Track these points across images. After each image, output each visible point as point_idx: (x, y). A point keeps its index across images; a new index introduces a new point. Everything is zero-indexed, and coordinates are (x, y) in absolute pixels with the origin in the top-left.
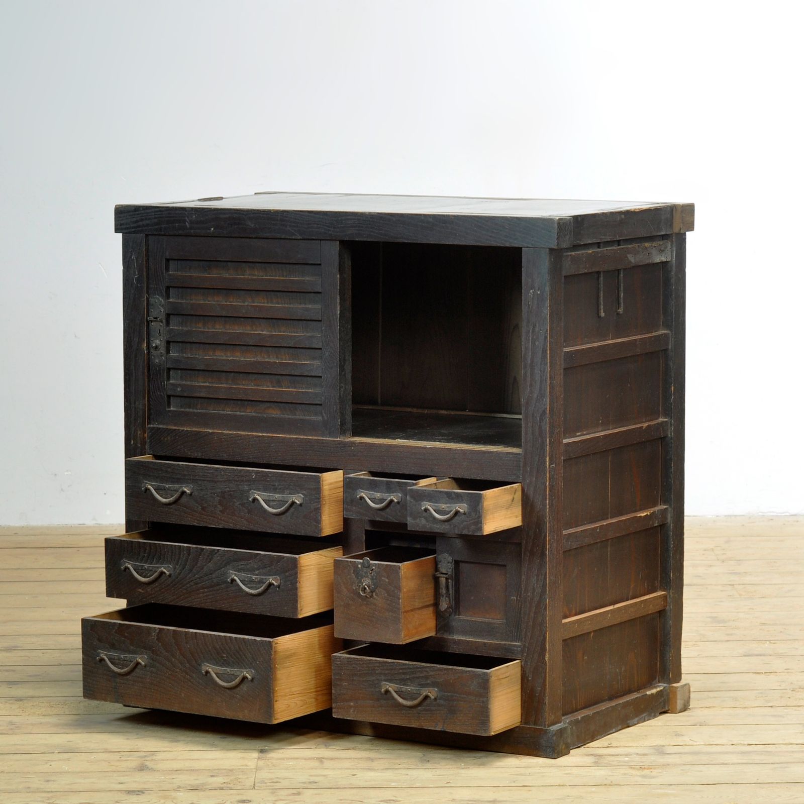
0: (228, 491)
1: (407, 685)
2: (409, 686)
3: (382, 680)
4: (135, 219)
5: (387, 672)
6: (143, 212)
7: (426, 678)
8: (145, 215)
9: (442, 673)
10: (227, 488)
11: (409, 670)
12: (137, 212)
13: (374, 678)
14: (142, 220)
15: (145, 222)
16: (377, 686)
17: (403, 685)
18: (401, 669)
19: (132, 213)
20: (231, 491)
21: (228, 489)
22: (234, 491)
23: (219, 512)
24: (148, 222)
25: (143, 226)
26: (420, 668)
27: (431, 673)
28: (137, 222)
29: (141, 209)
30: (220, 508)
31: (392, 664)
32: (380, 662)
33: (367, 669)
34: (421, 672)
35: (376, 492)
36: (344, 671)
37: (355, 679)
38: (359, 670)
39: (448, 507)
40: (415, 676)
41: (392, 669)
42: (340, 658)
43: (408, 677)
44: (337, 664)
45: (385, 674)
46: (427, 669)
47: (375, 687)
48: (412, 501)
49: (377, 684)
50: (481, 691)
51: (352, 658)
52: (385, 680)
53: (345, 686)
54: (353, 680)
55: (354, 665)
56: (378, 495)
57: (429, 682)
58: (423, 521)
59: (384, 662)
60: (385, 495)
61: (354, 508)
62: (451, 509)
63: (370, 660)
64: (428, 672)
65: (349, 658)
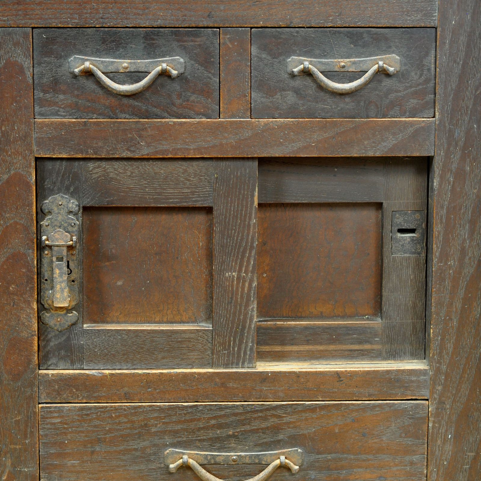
1: (228, 449)
2: (234, 450)
3: (167, 445)
5: (179, 427)
7: (276, 429)
9: (314, 416)
11: (232, 418)
13: (146, 443)
16: (152, 458)
17: (219, 450)
18: (215, 418)
26: (261, 411)
27: (287, 419)
31: (190, 410)
32: (161, 409)
33: (129, 425)
34: (265, 419)
35: (120, 58)
36: (69, 437)
37: (98, 449)
38: (110, 431)
39: (354, 63)
40: (248, 428)
41: (192, 421)
42: (60, 410)
43: (231, 433)
44: (54, 424)
45: (175, 433)
46: (279, 412)
47: (149, 461)
48: (264, 56)
49: (155, 454)
50: (409, 441)
51: (90, 409)
52: (174, 445)
53: (73, 466)
54: (93, 452)
55: (97, 423)
56: (125, 64)
57: (281, 437)
58: (291, 98)
59: (170, 408)
60: (142, 63)
61: (61, 97)
62: (364, 68)
63: (135, 408)
64: (279, 417)
65: (82, 409)
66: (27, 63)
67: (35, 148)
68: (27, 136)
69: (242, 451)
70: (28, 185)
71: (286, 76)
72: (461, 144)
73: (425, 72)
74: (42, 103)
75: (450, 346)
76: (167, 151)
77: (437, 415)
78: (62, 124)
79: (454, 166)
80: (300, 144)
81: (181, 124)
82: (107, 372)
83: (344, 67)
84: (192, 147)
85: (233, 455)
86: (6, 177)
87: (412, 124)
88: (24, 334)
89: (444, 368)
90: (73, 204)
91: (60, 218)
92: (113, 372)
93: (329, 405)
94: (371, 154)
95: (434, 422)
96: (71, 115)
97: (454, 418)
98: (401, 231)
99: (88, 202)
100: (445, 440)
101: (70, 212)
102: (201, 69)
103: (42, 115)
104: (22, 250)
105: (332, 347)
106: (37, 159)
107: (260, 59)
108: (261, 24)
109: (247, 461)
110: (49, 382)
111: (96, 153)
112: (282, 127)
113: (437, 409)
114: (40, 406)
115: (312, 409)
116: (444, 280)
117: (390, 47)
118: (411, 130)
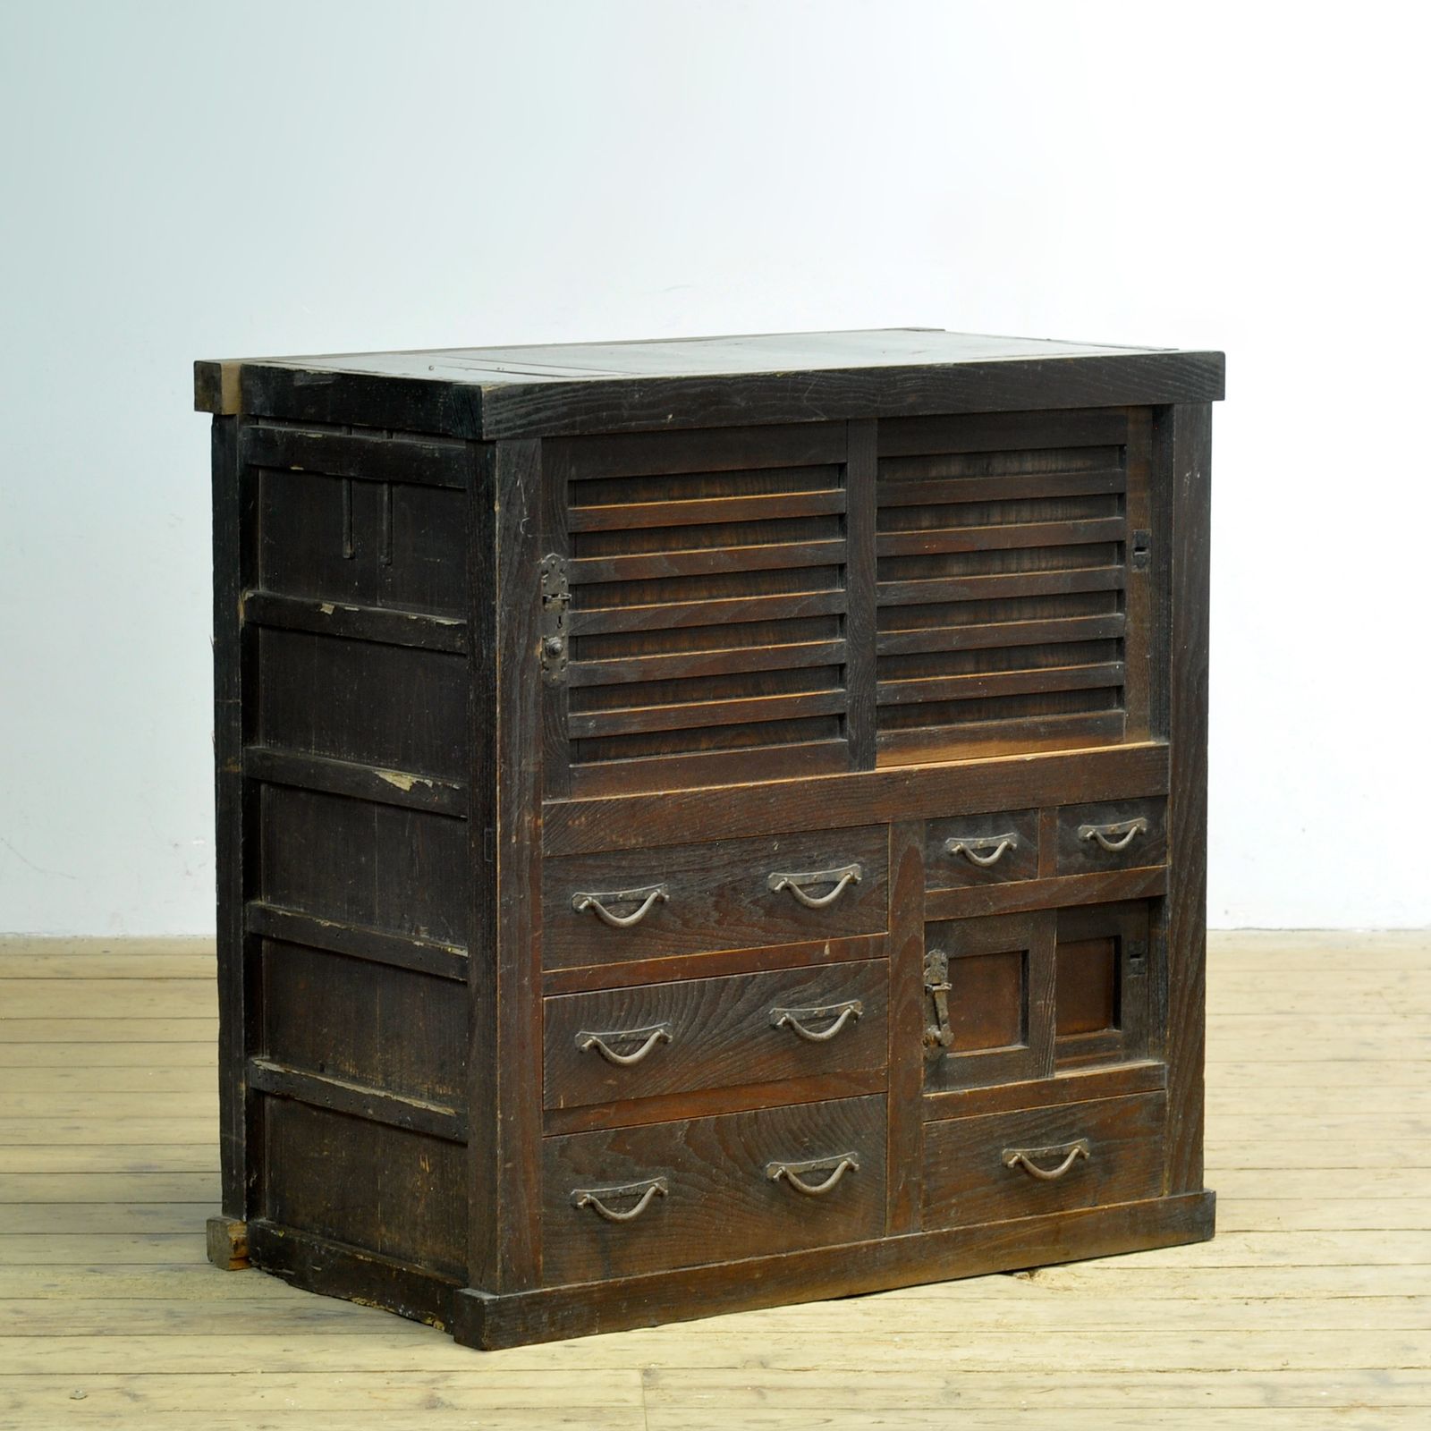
0: (731, 883)
1: (1042, 1145)
2: (1045, 1145)
3: (1003, 1147)
4: (523, 411)
5: (1011, 1131)
6: (539, 395)
7: (1072, 1124)
8: (544, 400)
9: (1096, 1111)
10: (727, 877)
11: (1046, 1119)
12: (529, 397)
13: (989, 1147)
14: (538, 410)
15: (542, 415)
16: (994, 1159)
17: (1036, 1146)
18: (1034, 1120)
19: (517, 399)
20: (736, 881)
21: (730, 879)
22: (740, 880)
23: (713, 924)
24: (549, 413)
25: (540, 421)
26: (1063, 1111)
27: (1079, 1115)
28: (528, 414)
29: (537, 389)
30: (715, 915)
31: (1019, 1115)
32: (1001, 1117)
33: (980, 1133)
34: (1065, 1117)
35: (977, 837)
36: (943, 1147)
37: (960, 1155)
38: (968, 1140)
39: (1119, 827)
40: (1054, 1126)
41: (1020, 1124)
42: (937, 1126)
43: (1043, 1131)
44: (932, 1138)
45: (1009, 1136)
46: (1074, 1110)
47: (992, 1162)
48: (1065, 827)
49: (995, 1155)
50: (1154, 1124)
51: (956, 1122)
52: (1008, 1146)
53: (944, 1172)
54: (956, 1159)
55: (960, 1133)
56: (981, 842)
57: (1075, 1131)
58: (1081, 858)
59: (1007, 1116)
60: (991, 840)
61: (941, 872)
62: (1126, 830)
63: (985, 1118)
64: (1074, 1114)
65: (951, 1123)
66: (921, 847)
67: (925, 914)
68: (920, 904)
69: (1050, 1145)
70: (920, 944)
71: (1078, 841)
72: (1185, 883)
73: (1161, 830)
74: (928, 877)
75: (1179, 1043)
76: (1005, 909)
77: (1172, 1100)
78: (942, 893)
79: (1181, 901)
80: (1086, 894)
81: (1015, 885)
82: (967, 1091)
83: (1113, 831)
84: (1022, 903)
85: (1045, 1149)
86: (906, 940)
87: (1154, 870)
88: (915, 1066)
89: (1176, 1061)
90: (943, 957)
91: (936, 969)
92: (971, 1090)
93: (1104, 1101)
94: (1129, 897)
95: (1171, 1107)
96: (946, 886)
97: (1183, 1101)
98: (1133, 957)
99: (952, 955)
100: (1177, 1121)
101: (942, 964)
102: (1027, 841)
103: (928, 887)
104: (916, 997)
105: (1090, 1057)
106: (926, 923)
107: (1063, 829)
108: (1065, 802)
109: (1055, 1153)
110: (930, 1103)
111: (962, 914)
112: (1077, 881)
113: (1172, 1095)
114: (925, 1124)
115: (1094, 1105)
116: (1175, 991)
117: (1140, 813)
118: (1153, 876)
